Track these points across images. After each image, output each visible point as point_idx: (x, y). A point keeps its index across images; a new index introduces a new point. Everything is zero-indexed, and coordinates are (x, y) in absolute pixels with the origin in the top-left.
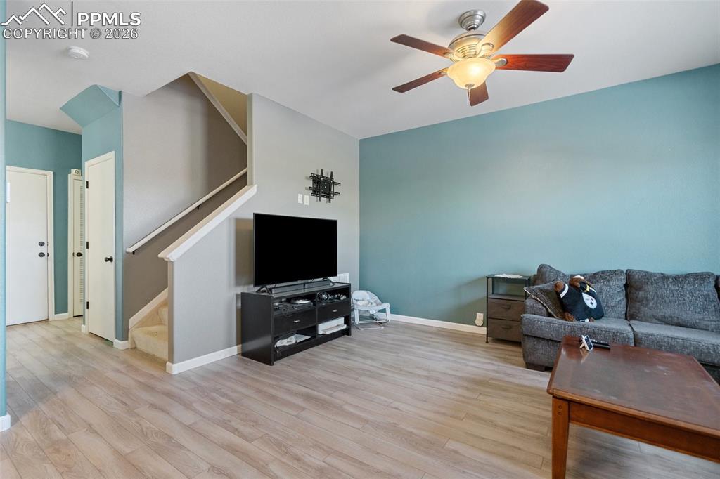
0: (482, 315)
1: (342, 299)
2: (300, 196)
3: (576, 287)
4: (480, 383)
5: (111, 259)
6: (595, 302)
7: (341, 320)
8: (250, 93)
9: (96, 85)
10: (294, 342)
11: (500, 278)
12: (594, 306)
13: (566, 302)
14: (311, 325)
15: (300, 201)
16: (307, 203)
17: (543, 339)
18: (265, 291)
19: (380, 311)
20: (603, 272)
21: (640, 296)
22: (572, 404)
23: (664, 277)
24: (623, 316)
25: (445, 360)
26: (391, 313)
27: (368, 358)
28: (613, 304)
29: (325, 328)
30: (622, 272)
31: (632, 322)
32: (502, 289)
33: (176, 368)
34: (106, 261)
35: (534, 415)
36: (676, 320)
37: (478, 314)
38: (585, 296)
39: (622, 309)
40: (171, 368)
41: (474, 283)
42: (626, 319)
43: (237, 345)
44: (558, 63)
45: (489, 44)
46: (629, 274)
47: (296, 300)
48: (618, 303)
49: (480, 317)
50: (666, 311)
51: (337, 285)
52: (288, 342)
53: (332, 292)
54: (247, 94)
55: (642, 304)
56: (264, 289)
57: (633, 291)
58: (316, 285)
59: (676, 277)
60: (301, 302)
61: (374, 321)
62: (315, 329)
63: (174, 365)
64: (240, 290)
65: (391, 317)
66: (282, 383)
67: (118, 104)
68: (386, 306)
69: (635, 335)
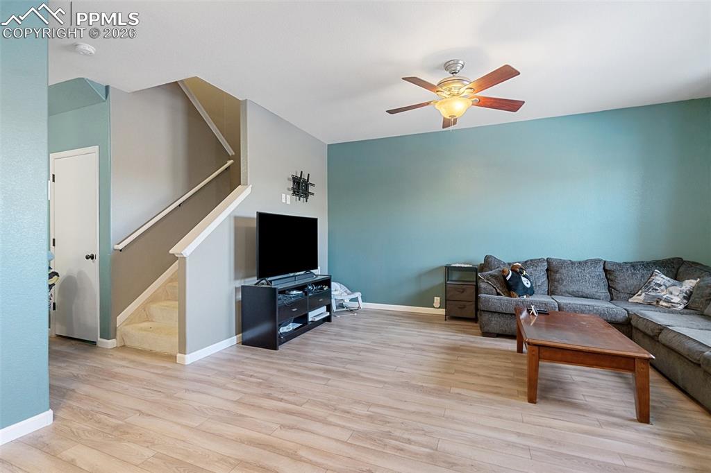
0: (439, 298)
1: (325, 289)
2: (284, 195)
3: (516, 272)
4: (454, 349)
5: (92, 257)
6: (529, 282)
7: (324, 308)
8: (244, 99)
9: (83, 78)
10: (291, 329)
11: (456, 267)
12: (529, 286)
13: (511, 283)
14: (304, 313)
15: (284, 201)
16: (289, 203)
17: (495, 312)
18: (263, 284)
19: (351, 300)
20: (531, 260)
21: (557, 277)
22: (541, 348)
23: (572, 263)
24: (546, 293)
25: (419, 335)
26: (363, 302)
27: (357, 338)
28: (540, 284)
29: (313, 315)
30: (544, 260)
31: (553, 296)
32: (455, 276)
33: (190, 358)
34: (87, 258)
35: (500, 366)
36: (581, 294)
37: (435, 298)
38: (523, 279)
39: (545, 288)
40: (184, 359)
41: (432, 272)
42: (548, 294)
43: (236, 335)
44: (513, 106)
45: (471, 88)
46: (548, 261)
47: (290, 291)
48: (543, 283)
49: (437, 300)
50: (574, 288)
51: (319, 278)
52: (288, 329)
53: (317, 283)
54: (241, 99)
55: (559, 284)
56: (264, 281)
57: (552, 274)
58: (300, 277)
59: (580, 263)
60: (295, 292)
61: (345, 309)
62: (306, 316)
63: (187, 356)
64: (239, 284)
65: (363, 305)
66: (296, 363)
67: (104, 99)
68: (358, 295)
69: (559, 304)
